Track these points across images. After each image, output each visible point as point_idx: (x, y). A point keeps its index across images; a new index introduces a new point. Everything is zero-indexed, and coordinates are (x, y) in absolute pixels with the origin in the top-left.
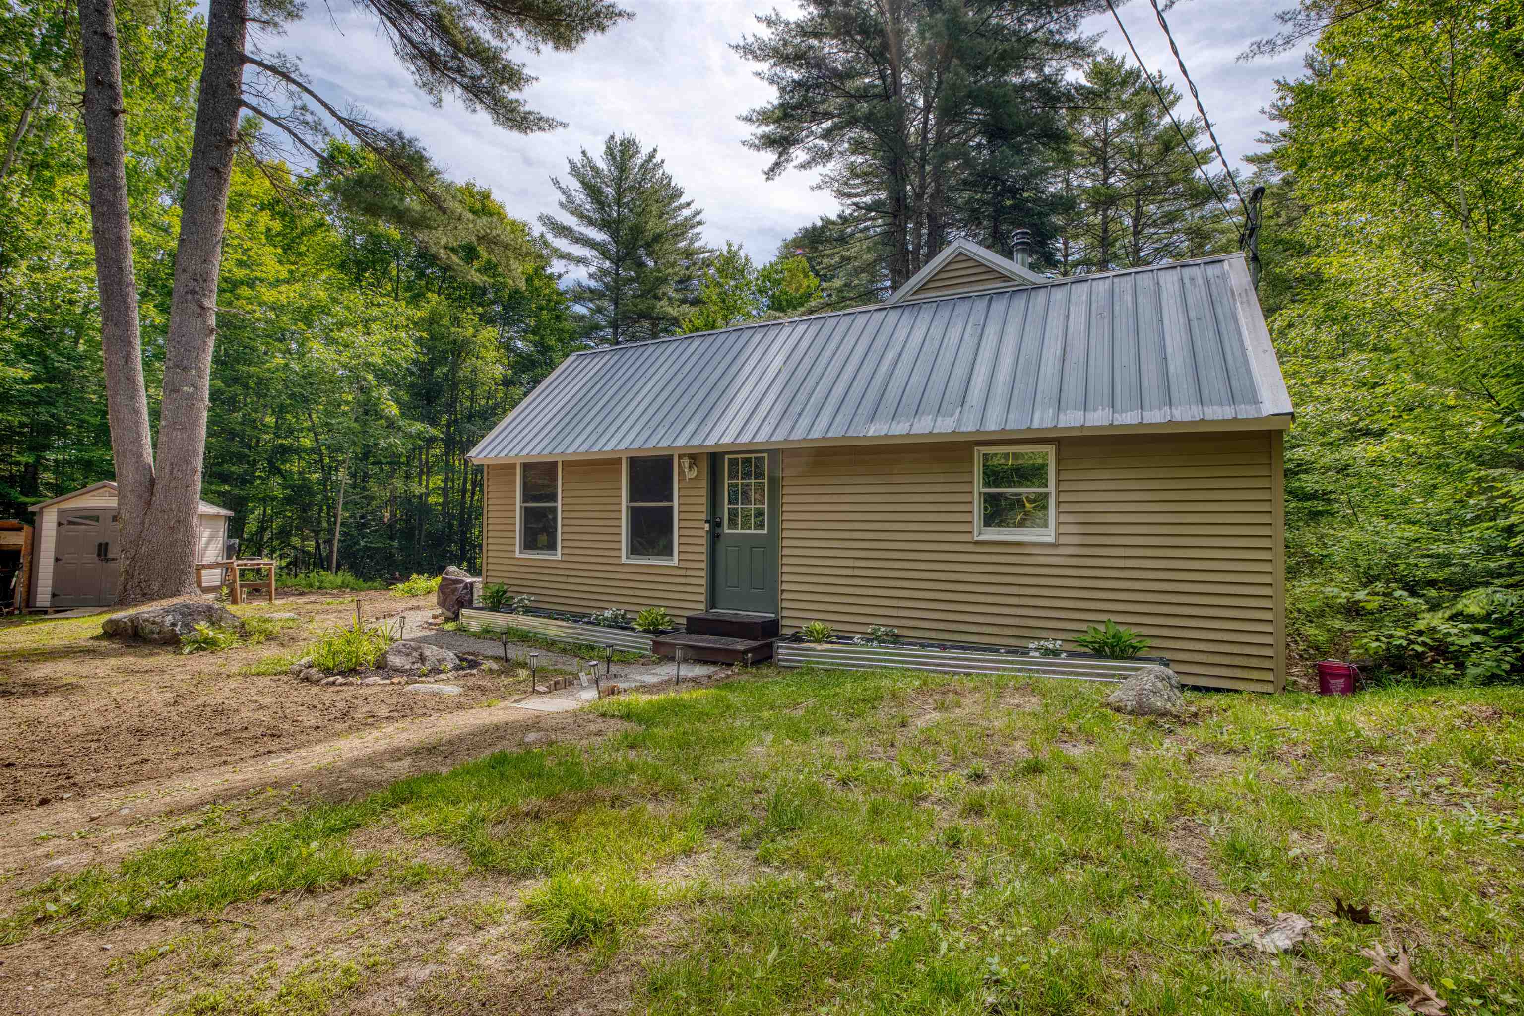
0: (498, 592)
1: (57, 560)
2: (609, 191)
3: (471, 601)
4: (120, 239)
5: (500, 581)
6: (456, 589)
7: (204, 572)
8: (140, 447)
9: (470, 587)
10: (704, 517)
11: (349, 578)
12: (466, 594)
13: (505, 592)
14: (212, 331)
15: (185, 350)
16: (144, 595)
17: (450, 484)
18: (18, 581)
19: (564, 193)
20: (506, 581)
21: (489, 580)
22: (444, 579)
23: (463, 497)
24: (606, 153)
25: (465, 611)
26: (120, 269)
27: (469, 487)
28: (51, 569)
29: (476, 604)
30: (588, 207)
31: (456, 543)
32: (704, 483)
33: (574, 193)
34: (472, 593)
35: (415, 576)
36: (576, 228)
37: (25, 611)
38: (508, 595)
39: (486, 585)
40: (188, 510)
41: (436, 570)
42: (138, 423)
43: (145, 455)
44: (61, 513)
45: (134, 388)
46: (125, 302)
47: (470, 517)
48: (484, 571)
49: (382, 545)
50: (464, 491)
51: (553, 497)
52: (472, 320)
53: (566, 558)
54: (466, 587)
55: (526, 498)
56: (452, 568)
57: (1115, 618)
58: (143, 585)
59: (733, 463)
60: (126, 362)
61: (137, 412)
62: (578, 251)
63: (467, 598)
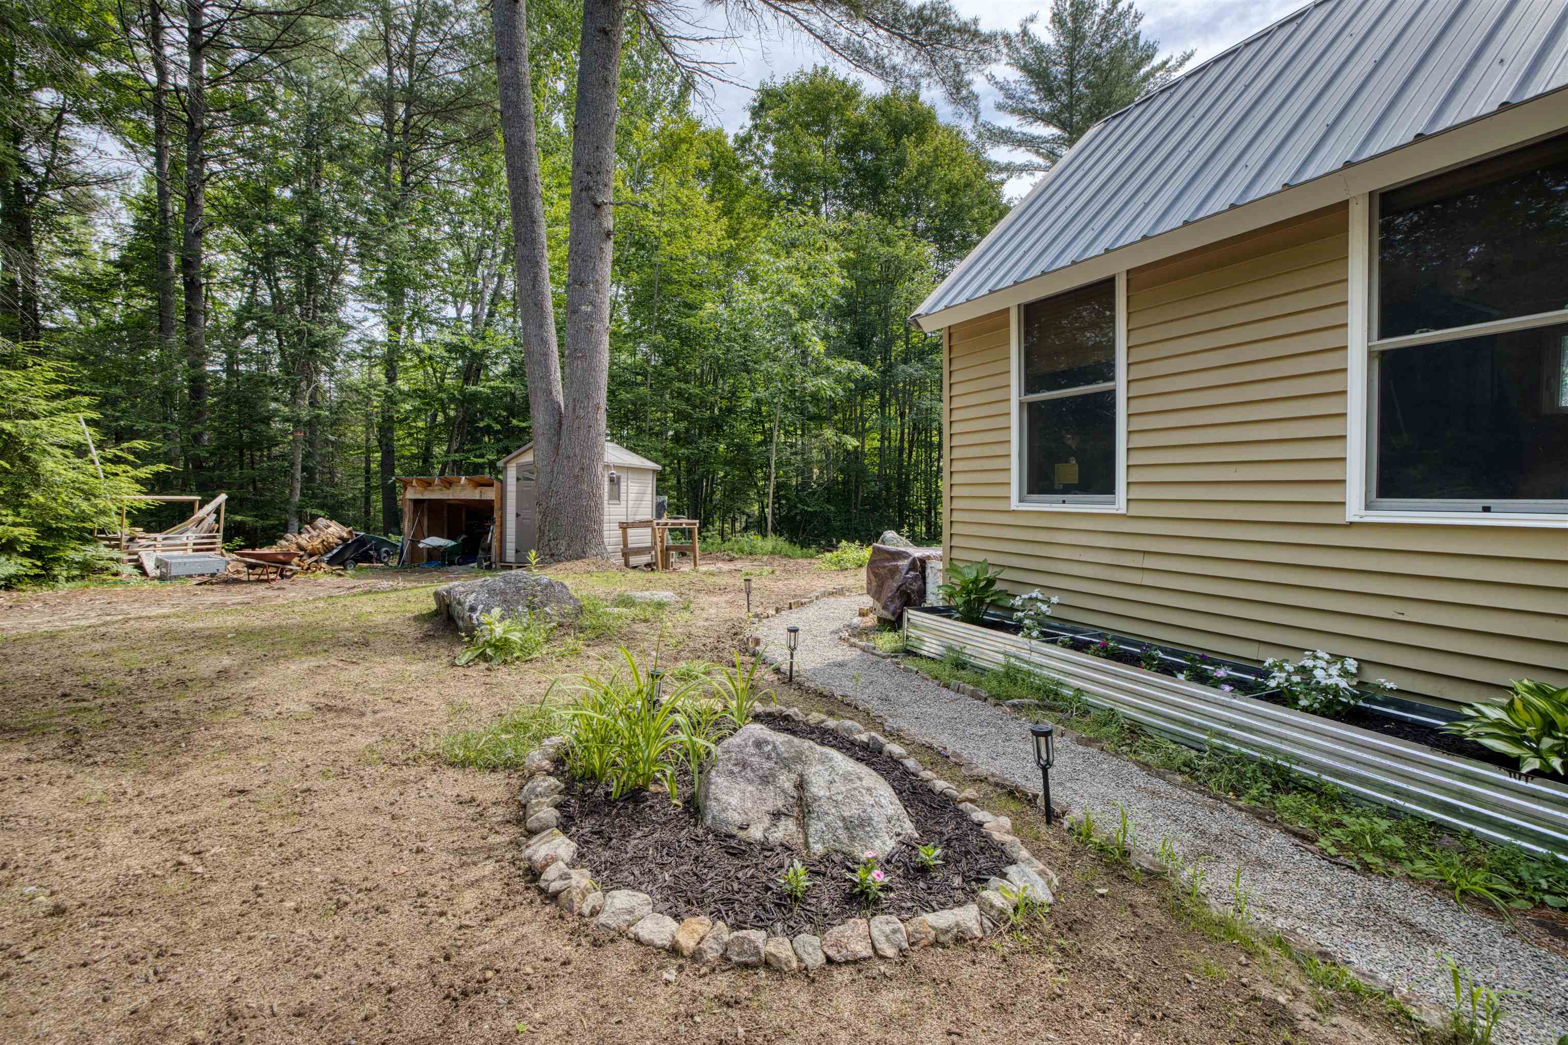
0: (976, 581)
1: (518, 515)
2: (1058, 71)
3: (922, 593)
4: (524, 143)
5: (979, 557)
6: (894, 571)
7: (630, 531)
8: (549, 383)
9: (920, 566)
11: (782, 543)
12: (915, 578)
13: (991, 582)
14: (608, 235)
15: (583, 260)
16: (552, 555)
17: (886, 443)
18: (492, 537)
19: (1001, 88)
20: (992, 559)
21: (956, 554)
22: (877, 551)
23: (901, 454)
24: (1053, 21)
25: (912, 614)
26: (526, 179)
27: (906, 445)
28: (514, 526)
29: (934, 597)
30: (1032, 97)
31: (894, 507)
33: (1013, 86)
34: (924, 578)
35: (844, 543)
36: (1017, 130)
37: (499, 565)
38: (998, 586)
39: (952, 568)
40: (591, 452)
41: (868, 536)
42: (546, 355)
43: (554, 393)
44: (519, 467)
45: (541, 315)
46: (531, 216)
47: (908, 476)
48: (945, 536)
49: (818, 509)
50: (901, 450)
52: (904, 236)
53: (1136, 510)
54: (912, 566)
56: (890, 534)
58: (552, 543)
60: (534, 286)
61: (544, 342)
62: (1021, 156)
63: (915, 587)
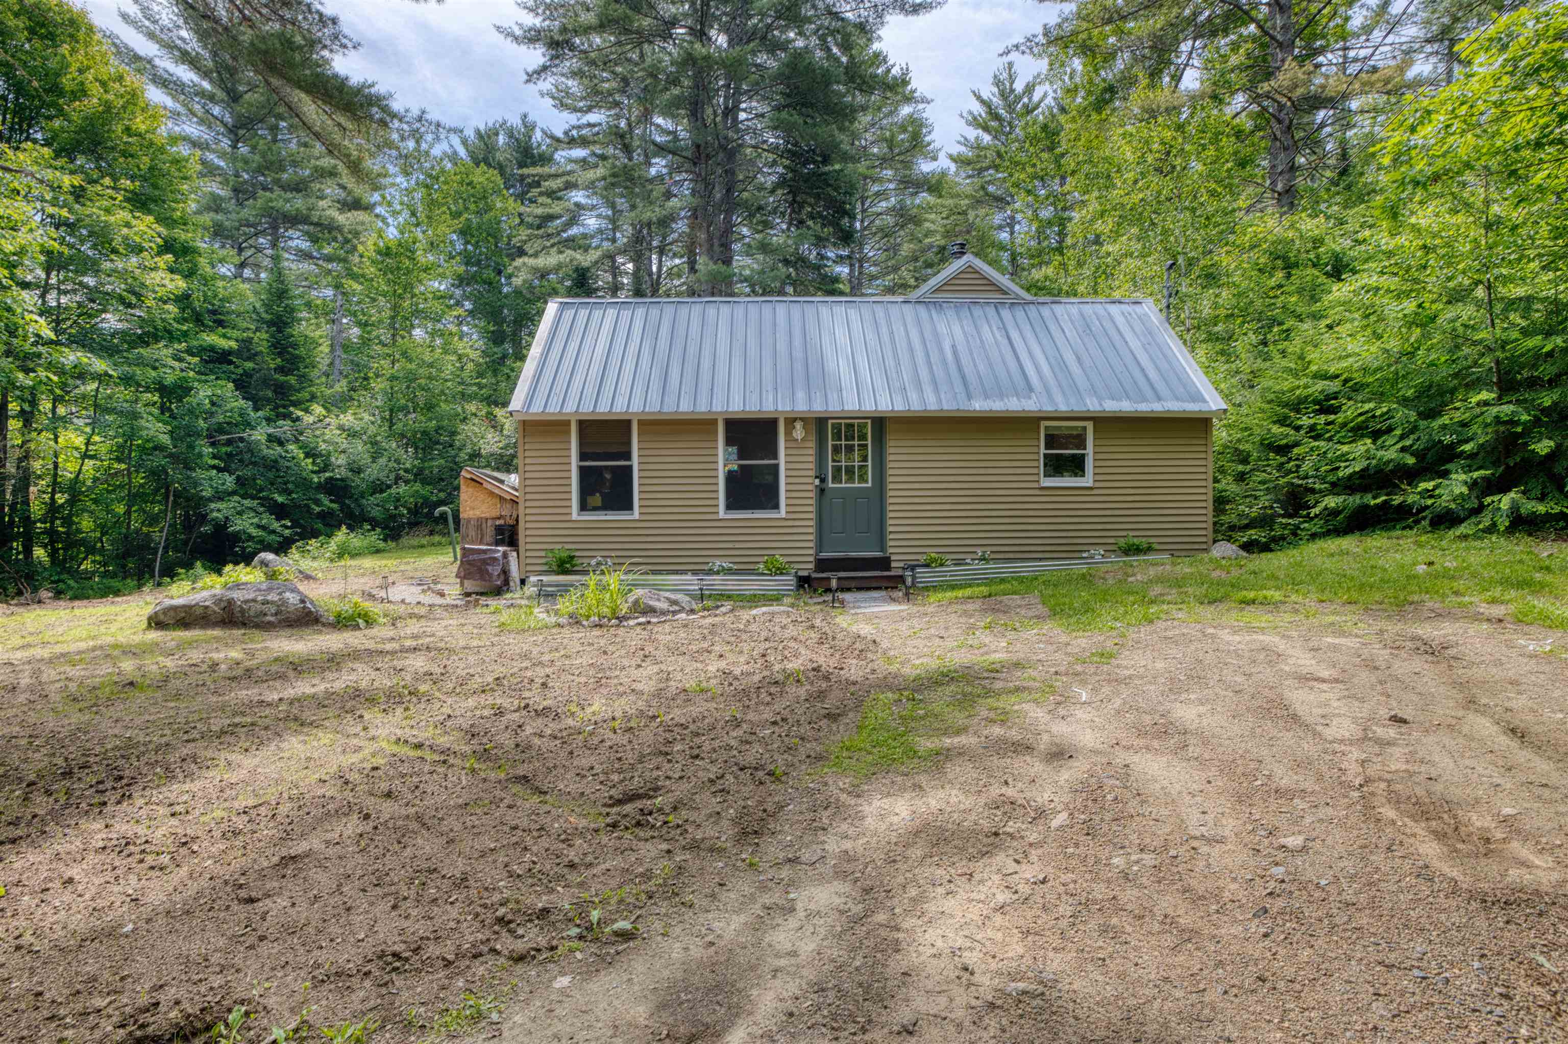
5: (549, 546)
10: (812, 473)
20: (560, 546)
21: (530, 547)
32: (812, 444)
51: (627, 456)
55: (583, 456)
57: (1131, 534)
59: (837, 429)
